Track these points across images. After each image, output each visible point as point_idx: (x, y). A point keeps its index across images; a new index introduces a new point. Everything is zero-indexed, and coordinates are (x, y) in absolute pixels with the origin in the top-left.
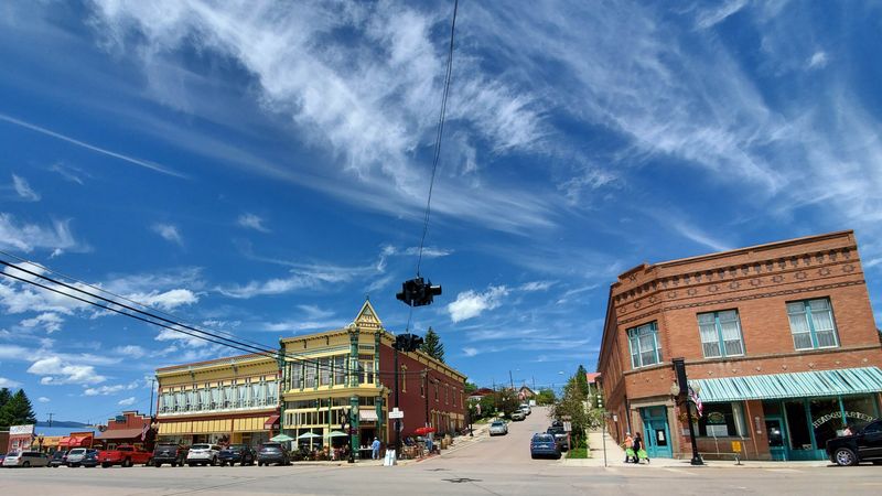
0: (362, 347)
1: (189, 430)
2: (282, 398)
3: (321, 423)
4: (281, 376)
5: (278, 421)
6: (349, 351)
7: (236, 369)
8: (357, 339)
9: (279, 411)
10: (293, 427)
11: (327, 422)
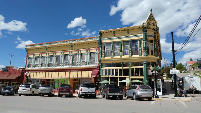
0: (149, 36)
1: (44, 77)
2: (100, 61)
3: (124, 75)
4: (99, 50)
5: (99, 73)
6: (142, 37)
7: (72, 46)
8: (146, 32)
9: (99, 68)
10: (107, 76)
11: (128, 75)
